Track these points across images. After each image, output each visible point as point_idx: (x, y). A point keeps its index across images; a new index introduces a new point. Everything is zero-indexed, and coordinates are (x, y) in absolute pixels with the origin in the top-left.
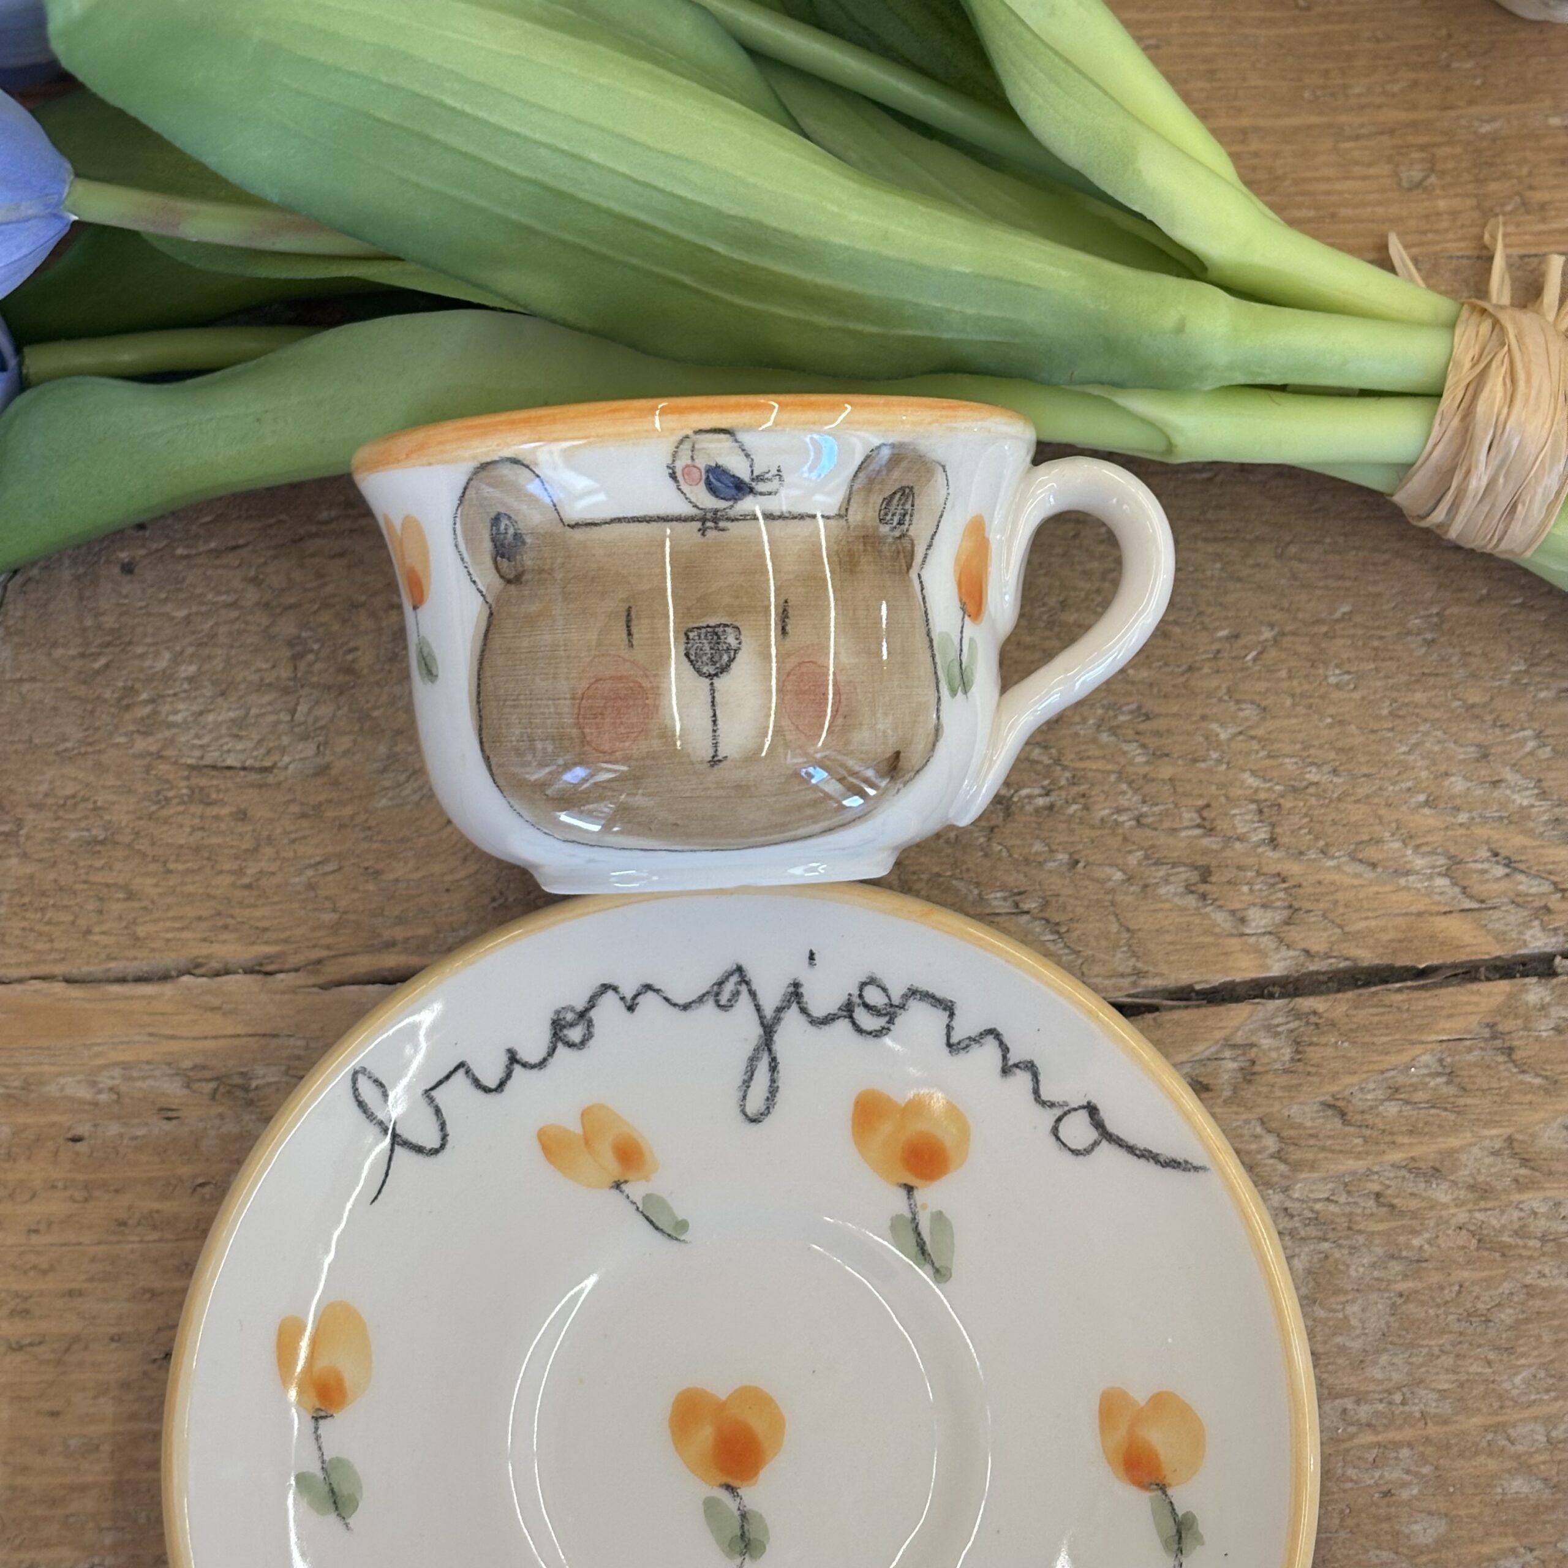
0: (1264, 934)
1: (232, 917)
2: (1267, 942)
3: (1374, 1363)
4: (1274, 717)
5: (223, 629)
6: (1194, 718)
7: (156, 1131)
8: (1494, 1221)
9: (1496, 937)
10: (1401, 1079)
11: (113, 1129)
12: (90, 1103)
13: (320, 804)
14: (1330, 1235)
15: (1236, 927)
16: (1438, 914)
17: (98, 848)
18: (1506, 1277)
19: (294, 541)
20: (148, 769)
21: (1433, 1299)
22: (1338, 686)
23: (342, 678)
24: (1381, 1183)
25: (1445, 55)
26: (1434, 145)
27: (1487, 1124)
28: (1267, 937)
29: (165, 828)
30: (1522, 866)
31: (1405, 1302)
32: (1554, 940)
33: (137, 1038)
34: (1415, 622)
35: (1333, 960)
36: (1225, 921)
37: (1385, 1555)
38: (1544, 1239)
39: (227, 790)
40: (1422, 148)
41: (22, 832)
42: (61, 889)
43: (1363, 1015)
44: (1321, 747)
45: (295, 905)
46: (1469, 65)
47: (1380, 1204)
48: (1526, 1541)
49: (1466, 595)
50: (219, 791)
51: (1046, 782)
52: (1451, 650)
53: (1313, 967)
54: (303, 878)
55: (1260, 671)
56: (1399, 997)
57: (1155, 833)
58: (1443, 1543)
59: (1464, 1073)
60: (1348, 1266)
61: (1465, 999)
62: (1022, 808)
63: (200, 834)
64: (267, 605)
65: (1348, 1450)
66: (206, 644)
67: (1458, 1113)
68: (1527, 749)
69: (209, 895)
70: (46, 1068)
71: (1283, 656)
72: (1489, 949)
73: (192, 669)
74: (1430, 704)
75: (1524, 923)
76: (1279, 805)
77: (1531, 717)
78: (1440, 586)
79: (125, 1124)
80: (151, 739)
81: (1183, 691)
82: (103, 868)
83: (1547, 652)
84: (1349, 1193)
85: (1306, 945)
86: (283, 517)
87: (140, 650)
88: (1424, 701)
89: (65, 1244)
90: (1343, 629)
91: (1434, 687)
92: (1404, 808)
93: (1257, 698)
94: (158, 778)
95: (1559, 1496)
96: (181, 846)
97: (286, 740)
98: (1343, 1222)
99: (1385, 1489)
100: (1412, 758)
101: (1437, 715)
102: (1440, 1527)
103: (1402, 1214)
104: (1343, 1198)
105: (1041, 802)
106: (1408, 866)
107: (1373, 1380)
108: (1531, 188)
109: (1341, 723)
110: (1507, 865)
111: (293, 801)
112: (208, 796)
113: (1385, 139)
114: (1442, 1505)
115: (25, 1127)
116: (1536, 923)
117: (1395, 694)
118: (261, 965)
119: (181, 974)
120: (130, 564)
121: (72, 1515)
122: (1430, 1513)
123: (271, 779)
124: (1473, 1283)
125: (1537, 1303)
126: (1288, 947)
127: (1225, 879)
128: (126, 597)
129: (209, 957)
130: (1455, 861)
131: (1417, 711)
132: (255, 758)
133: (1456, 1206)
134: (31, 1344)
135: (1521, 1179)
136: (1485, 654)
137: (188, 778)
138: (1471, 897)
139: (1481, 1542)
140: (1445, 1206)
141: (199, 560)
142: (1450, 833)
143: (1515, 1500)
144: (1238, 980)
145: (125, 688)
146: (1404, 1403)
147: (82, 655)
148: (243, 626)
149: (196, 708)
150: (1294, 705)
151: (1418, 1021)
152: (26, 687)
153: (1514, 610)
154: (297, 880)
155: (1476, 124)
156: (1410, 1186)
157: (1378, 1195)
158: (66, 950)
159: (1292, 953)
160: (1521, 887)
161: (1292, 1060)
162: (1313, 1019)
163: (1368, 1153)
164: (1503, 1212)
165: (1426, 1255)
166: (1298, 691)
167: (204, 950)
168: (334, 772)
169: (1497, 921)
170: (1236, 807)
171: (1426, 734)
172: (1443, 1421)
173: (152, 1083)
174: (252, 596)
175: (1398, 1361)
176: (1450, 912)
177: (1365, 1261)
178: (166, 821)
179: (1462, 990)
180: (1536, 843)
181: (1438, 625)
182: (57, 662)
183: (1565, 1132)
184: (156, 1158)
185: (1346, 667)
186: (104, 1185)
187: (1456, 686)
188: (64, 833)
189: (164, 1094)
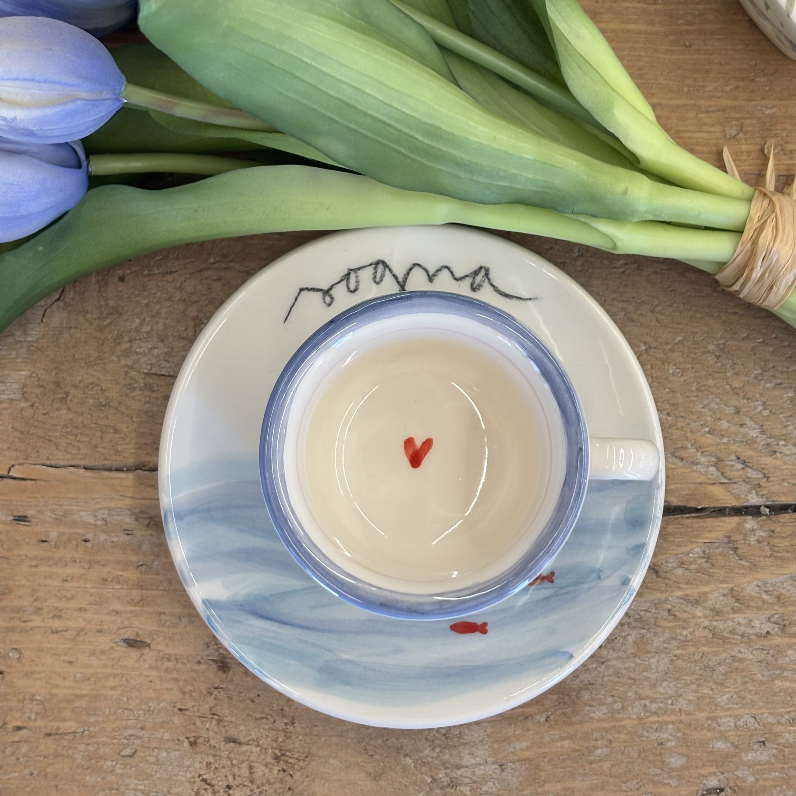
3: (661, 685)
5: (164, 311)
7: (122, 539)
8: (721, 626)
9: (735, 497)
10: (685, 559)
11: (103, 537)
12: (93, 525)
14: (646, 627)
17: (102, 408)
18: (724, 651)
19: (198, 271)
20: (126, 373)
21: (690, 658)
22: (673, 375)
24: (671, 605)
25: (753, 74)
26: (744, 118)
27: (722, 582)
29: (133, 401)
30: (750, 465)
31: (677, 659)
32: (761, 500)
33: (116, 497)
34: (711, 348)
37: (658, 771)
38: (742, 635)
39: (162, 386)
40: (738, 119)
41: (69, 398)
42: (85, 426)
43: (670, 528)
44: (663, 402)
46: (764, 79)
47: (670, 615)
48: (721, 770)
49: (736, 336)
50: (158, 386)
52: (727, 361)
56: (688, 521)
58: (684, 767)
59: (714, 558)
60: (653, 641)
63: (148, 405)
64: (184, 301)
65: (645, 723)
66: (155, 316)
67: (710, 576)
68: (758, 410)
70: (74, 507)
71: (650, 358)
72: (731, 502)
73: (149, 328)
74: (715, 386)
75: (748, 491)
77: (761, 395)
78: (725, 331)
79: (108, 536)
80: (128, 360)
82: (103, 418)
83: (772, 365)
84: (656, 608)
86: (193, 259)
87: (125, 317)
88: (713, 385)
89: (78, 587)
90: (678, 348)
91: (718, 378)
92: (699, 434)
94: (131, 378)
95: (738, 751)
96: (139, 410)
98: (653, 621)
99: (660, 741)
100: (704, 410)
101: (718, 391)
102: (683, 761)
103: (679, 620)
104: (653, 611)
106: (698, 461)
107: (659, 693)
108: (787, 142)
109: (673, 391)
110: (743, 464)
112: (152, 387)
113: (720, 113)
114: (684, 750)
115: (63, 534)
116: (754, 491)
117: (699, 380)
119: (136, 469)
120: (122, 276)
121: (77, 707)
122: (679, 754)
124: (708, 653)
125: (736, 664)
128: (120, 292)
129: (149, 462)
130: (719, 460)
131: (709, 389)
132: (175, 371)
133: (705, 618)
134: (62, 631)
135: (735, 608)
136: (743, 364)
137: (144, 379)
138: (725, 477)
139: (701, 768)
140: (699, 617)
141: (155, 277)
142: (719, 447)
143: (717, 751)
145: (118, 335)
146: (672, 704)
147: (99, 318)
148: (173, 310)
149: (150, 346)
150: (653, 382)
151: (695, 533)
152: (73, 331)
153: (759, 344)
155: (764, 109)
156: (684, 607)
157: (669, 610)
158: (86, 454)
160: (749, 475)
163: (667, 591)
164: (725, 622)
165: (689, 639)
166: (655, 376)
167: (148, 459)
169: (736, 489)
171: (713, 399)
172: (689, 714)
173: (121, 517)
174: (177, 295)
175: (671, 685)
176: (715, 483)
177: (661, 639)
178: (133, 398)
179: (716, 520)
180: (757, 455)
181: (722, 349)
182: (87, 321)
183: (757, 588)
184: (121, 552)
185: (678, 366)
186: (98, 562)
187: (728, 378)
188: (87, 400)
189: (126, 523)
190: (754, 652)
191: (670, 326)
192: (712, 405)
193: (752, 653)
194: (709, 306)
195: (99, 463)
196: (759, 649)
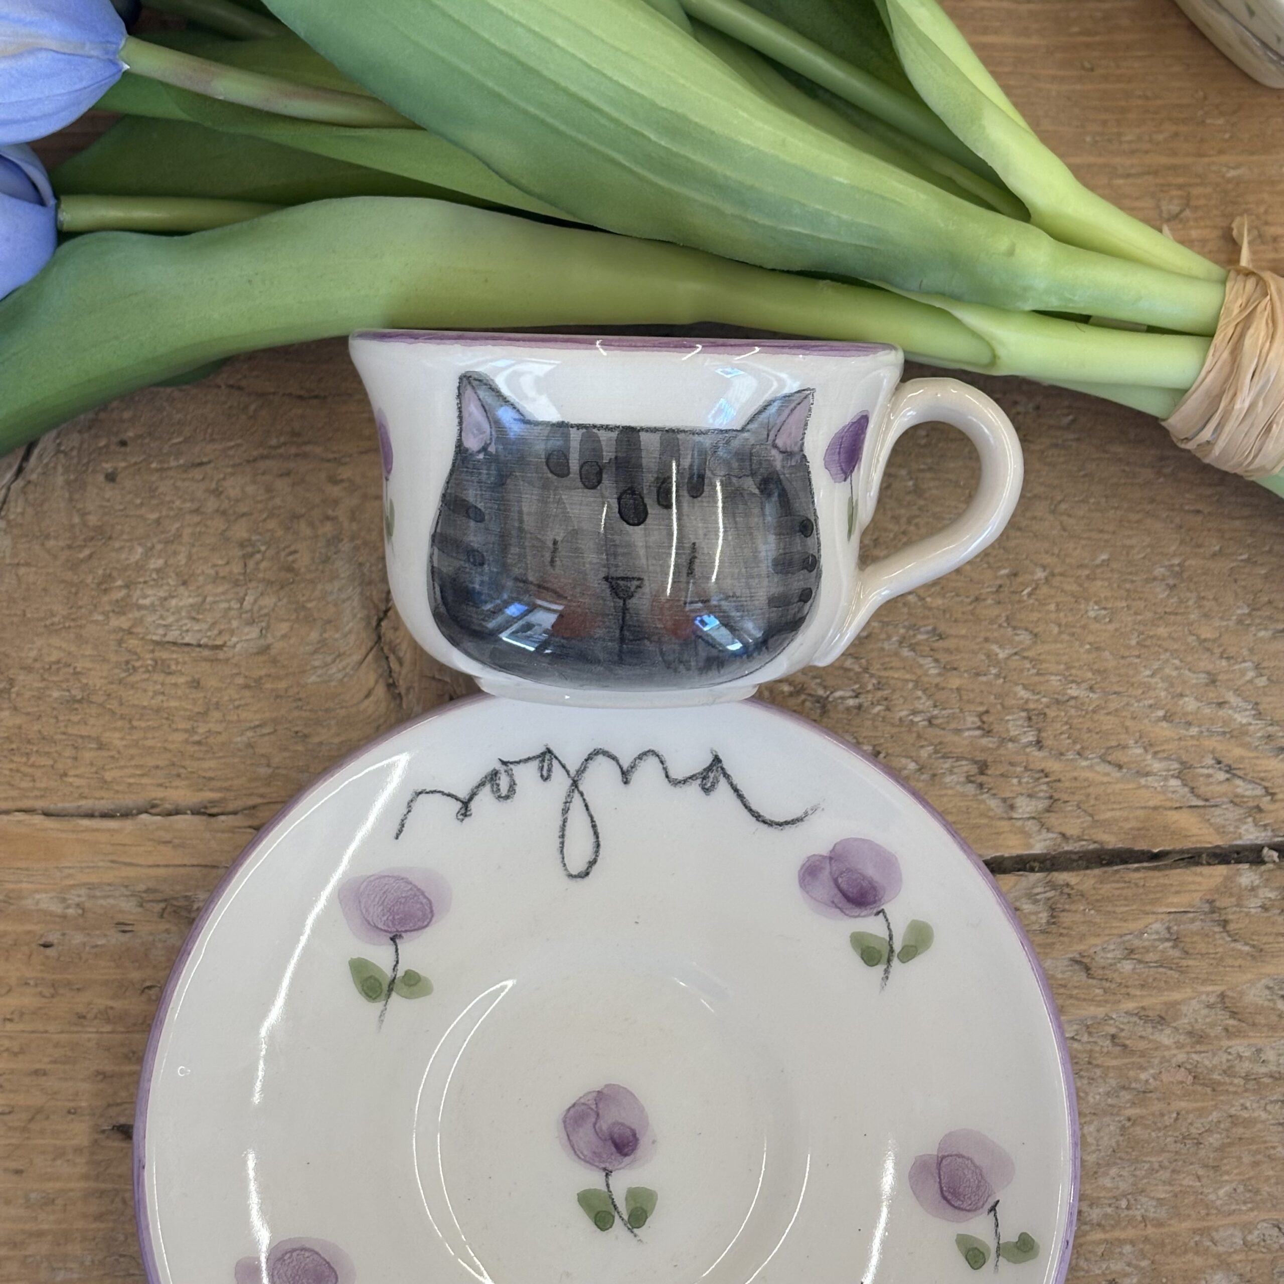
0: (1029, 818)
1: (184, 767)
2: (1031, 826)
3: (1106, 1174)
4: (1043, 642)
5: (187, 531)
6: (979, 640)
7: (113, 941)
8: (1207, 1061)
9: (1217, 830)
10: (1137, 943)
11: (78, 938)
12: (60, 917)
13: (261, 678)
15: (1006, 812)
16: (1171, 808)
17: (76, 706)
18: (1216, 1107)
19: (248, 462)
20: (120, 642)
21: (1155, 1123)
22: (1096, 619)
23: (284, 575)
24: (1117, 1027)
25: (1200, 113)
26: (1191, 185)
27: (1204, 982)
28: (1030, 822)
29: (132, 692)
30: (1240, 773)
31: (1133, 1125)
32: (1263, 834)
33: (101, 864)
34: (1159, 571)
35: (1083, 843)
36: (998, 807)
38: (1247, 1078)
39: (185, 663)
40: (1180, 187)
41: (13, 690)
42: (44, 738)
43: (1107, 889)
44: (1080, 668)
45: (236, 760)
46: (1220, 121)
47: (1115, 1044)
49: (1202, 550)
50: (177, 663)
51: (857, 686)
52: (1188, 594)
53: (1067, 848)
54: (244, 739)
55: (1033, 604)
56: (1136, 875)
57: (942, 732)
59: (1188, 939)
60: (1087, 1094)
61: (1190, 879)
62: (836, 706)
63: (161, 698)
64: (224, 513)
65: (1081, 1245)
66: (172, 542)
67: (1182, 972)
68: (1248, 678)
69: (165, 749)
70: (24, 885)
71: (1053, 592)
72: (1210, 839)
73: (160, 562)
74: (1170, 637)
75: (1239, 820)
76: (1045, 714)
77: (1251, 651)
78: (1182, 542)
79: (89, 934)
80: (123, 618)
81: (971, 617)
82: (78, 723)
83: (1266, 599)
84: (1090, 1034)
85: (1063, 829)
86: (239, 441)
87: (117, 545)
88: (1166, 635)
89: (33, 1032)
90: (1103, 573)
91: (1174, 624)
92: (1146, 721)
93: (1030, 626)
94: (128, 650)
96: (144, 707)
97: (235, 624)
98: (1084, 1058)
99: (1110, 1278)
100: (1153, 680)
101: (1176, 647)
103: (1133, 1053)
104: (1085, 1038)
105: (851, 702)
106: (1148, 769)
107: (1104, 1188)
108: (1266, 223)
109: (1098, 649)
110: (1227, 772)
111: (238, 674)
112: (169, 667)
113: (1150, 178)
115: (5, 933)
116: (1250, 820)
117: (1142, 628)
118: (206, 808)
119: (140, 812)
120: (112, 473)
121: (30, 1256)
123: (221, 655)
124: (1188, 1112)
125: (1239, 1131)
126: (1048, 830)
127: (998, 773)
128: (109, 500)
129: (162, 799)
130: (1186, 766)
131: (1159, 642)
132: (209, 637)
133: (1177, 1048)
134: (3, 1114)
135: (1230, 1029)
136: (1216, 599)
137: (153, 651)
138: (1198, 796)
140: (1168, 1048)
141: (171, 473)
142: (1182, 743)
144: (1006, 855)
145: (104, 575)
146: (1128, 1208)
147: (70, 547)
148: (203, 529)
149: (162, 594)
150: (1060, 633)
151: (1152, 896)
152: (22, 570)
153: (1242, 564)
154: (239, 739)
155: (1224, 169)
156: (1140, 1031)
157: (1113, 1037)
158: (46, 789)
159: (1051, 835)
160: (1239, 790)
161: (1048, 923)
162: (1066, 890)
163: (1106, 1002)
164: (1214, 1055)
165: (1151, 1087)
166: (1064, 622)
167: (159, 793)
168: (273, 652)
169: (1219, 816)
170: (1009, 714)
171: (1167, 661)
172: (1160, 1224)
173: (111, 901)
174: (212, 504)
175: (1125, 1173)
176: (1181, 808)
177: (1101, 1090)
178: (133, 686)
179: (1188, 872)
180: (1252, 755)
181: (1179, 573)
182: (49, 551)
183: (1267, 992)
184: (112, 964)
185: (1103, 604)
186: (68, 984)
187: (1191, 624)
188: (48, 692)
189: (121, 911)
190: (1269, 1108)
191: (1085, 536)
192: (1167, 671)
193: (1265, 1109)
194: (1152, 501)
195: (69, 805)
196: (1276, 1101)
